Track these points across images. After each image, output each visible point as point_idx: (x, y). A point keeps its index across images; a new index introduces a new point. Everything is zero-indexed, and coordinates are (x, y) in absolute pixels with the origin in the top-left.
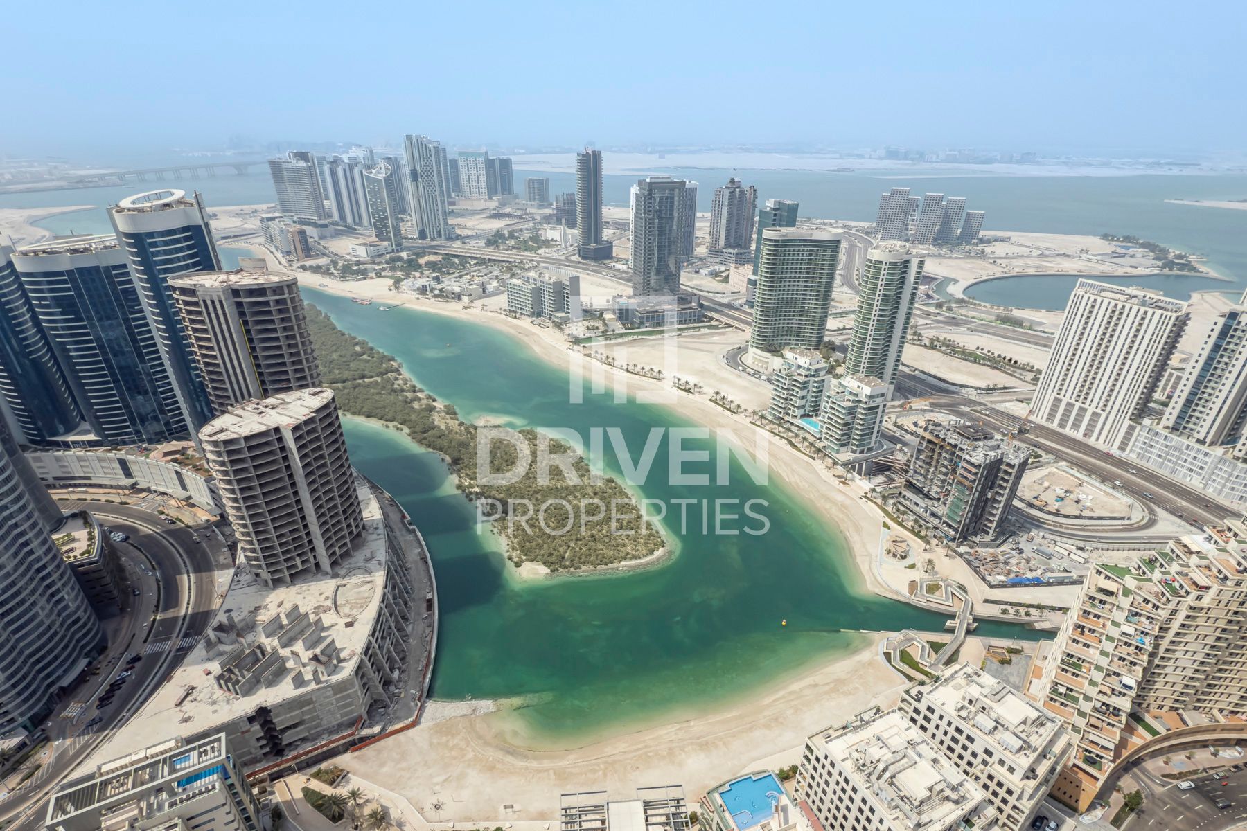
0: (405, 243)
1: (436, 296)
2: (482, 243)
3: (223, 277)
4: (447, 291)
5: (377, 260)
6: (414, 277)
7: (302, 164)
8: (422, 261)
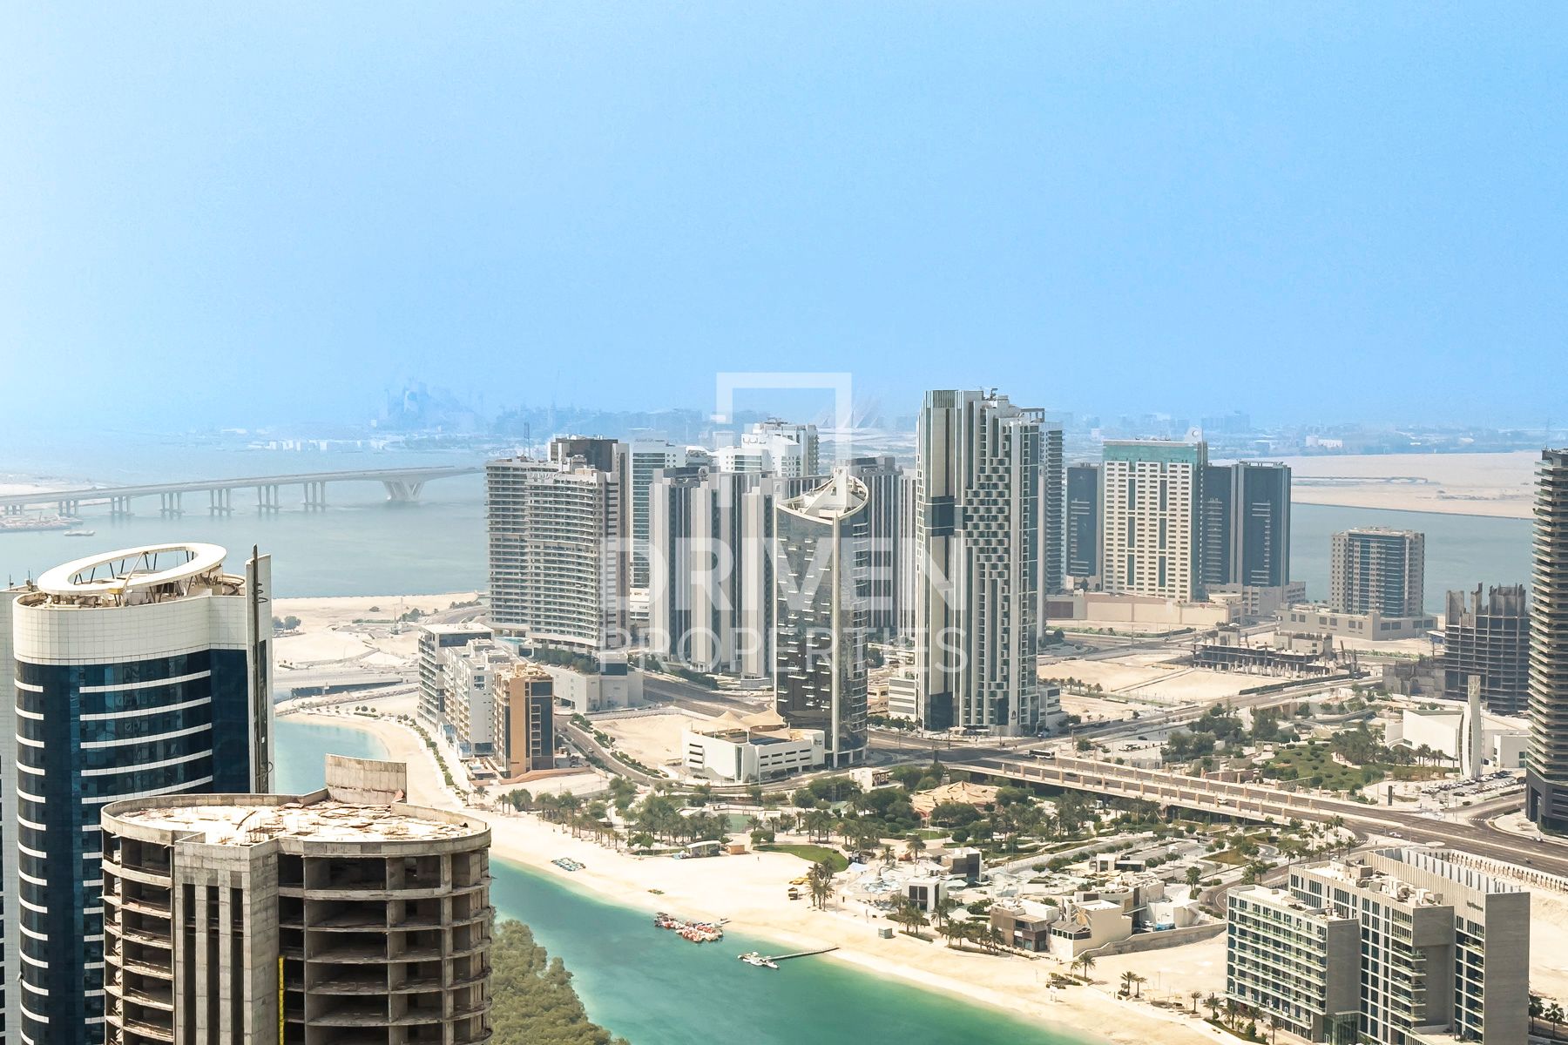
0: (876, 739)
1: (955, 930)
2: (1151, 751)
3: (265, 815)
4: (999, 917)
5: (770, 790)
6: (888, 855)
7: (587, 476)
8: (923, 802)
